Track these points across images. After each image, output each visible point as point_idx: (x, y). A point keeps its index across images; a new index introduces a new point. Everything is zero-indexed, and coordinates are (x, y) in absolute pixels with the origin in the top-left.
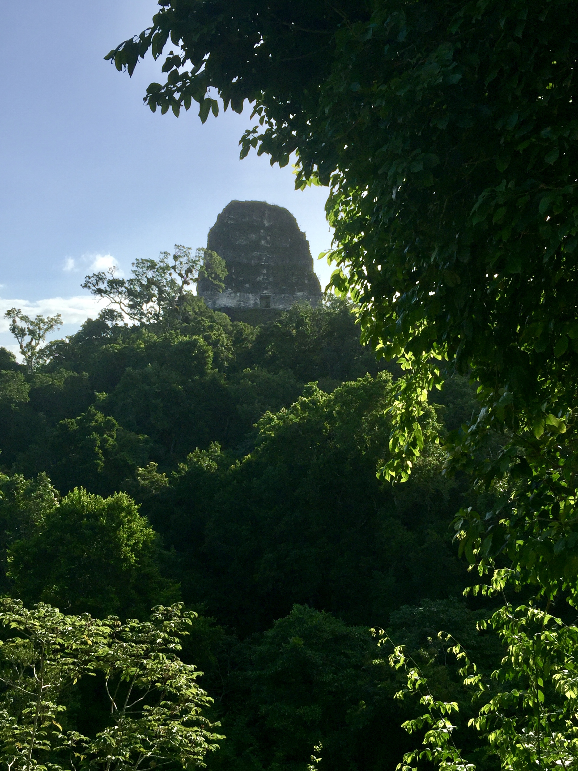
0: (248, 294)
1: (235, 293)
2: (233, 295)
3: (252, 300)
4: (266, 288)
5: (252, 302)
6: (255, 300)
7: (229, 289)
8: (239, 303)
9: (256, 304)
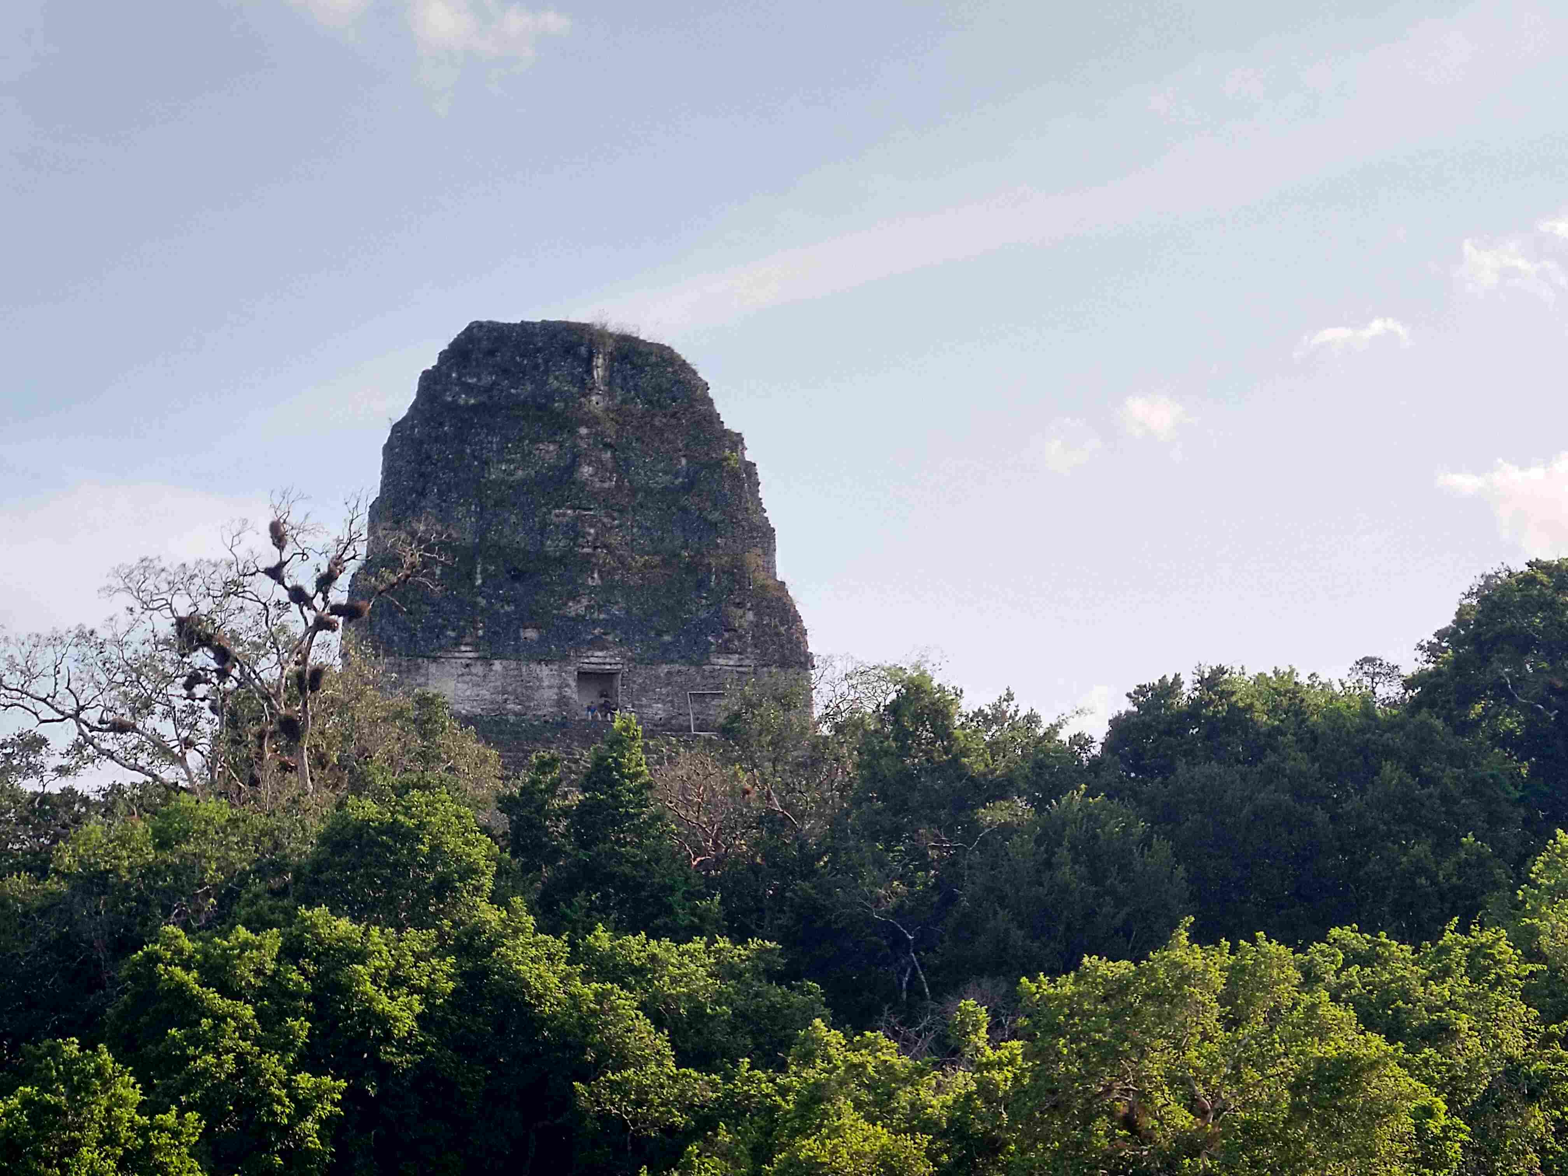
0: (533, 666)
1: (486, 661)
2: (478, 669)
3: (550, 687)
4: (598, 643)
5: (551, 694)
6: (560, 688)
7: (463, 648)
8: (500, 698)
9: (562, 701)
